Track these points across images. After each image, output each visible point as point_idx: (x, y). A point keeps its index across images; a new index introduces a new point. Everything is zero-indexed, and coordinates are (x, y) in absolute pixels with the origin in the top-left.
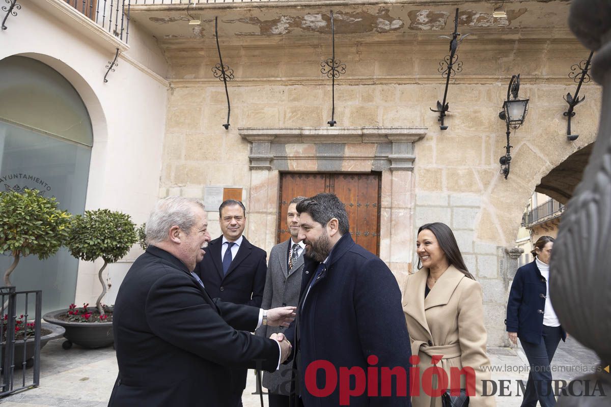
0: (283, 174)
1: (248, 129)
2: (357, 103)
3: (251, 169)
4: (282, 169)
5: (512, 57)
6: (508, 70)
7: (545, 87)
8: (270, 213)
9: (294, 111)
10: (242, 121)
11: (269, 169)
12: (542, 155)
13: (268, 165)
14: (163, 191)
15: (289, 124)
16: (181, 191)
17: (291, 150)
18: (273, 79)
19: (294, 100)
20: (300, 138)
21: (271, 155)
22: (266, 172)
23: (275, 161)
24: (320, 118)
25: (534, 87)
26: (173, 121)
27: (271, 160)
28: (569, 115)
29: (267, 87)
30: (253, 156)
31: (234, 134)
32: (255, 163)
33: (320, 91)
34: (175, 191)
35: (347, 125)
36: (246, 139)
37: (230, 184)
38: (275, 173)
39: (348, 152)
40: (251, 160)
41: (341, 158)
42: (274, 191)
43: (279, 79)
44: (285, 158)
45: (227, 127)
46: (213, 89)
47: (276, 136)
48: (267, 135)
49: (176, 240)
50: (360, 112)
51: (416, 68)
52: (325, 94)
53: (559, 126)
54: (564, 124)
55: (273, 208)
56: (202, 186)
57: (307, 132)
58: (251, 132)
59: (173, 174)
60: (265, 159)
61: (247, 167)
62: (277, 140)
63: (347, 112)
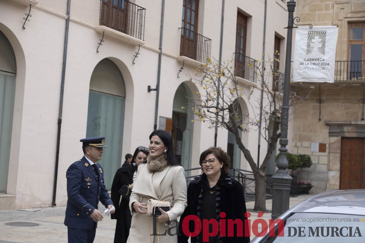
0: (343, 138)
1: (329, 121)
3: (330, 136)
4: (343, 136)
8: (338, 153)
9: (347, 113)
10: (326, 117)
11: (337, 136)
13: (337, 135)
14: (294, 144)
15: (345, 119)
16: (301, 144)
17: (346, 129)
18: (338, 101)
20: (350, 125)
21: (338, 131)
22: (336, 138)
23: (340, 133)
24: (357, 116)
27: (338, 133)
29: (336, 104)
30: (331, 131)
31: (322, 122)
32: (331, 134)
33: (357, 106)
34: (299, 144)
36: (327, 125)
37: (321, 142)
38: (340, 138)
40: (330, 133)
42: (339, 145)
43: (340, 101)
44: (344, 132)
45: (320, 120)
47: (340, 124)
48: (337, 124)
52: (360, 107)
55: (339, 151)
56: (310, 142)
57: (352, 123)
58: (330, 123)
59: (298, 138)
60: (336, 133)
61: (328, 135)
62: (340, 126)
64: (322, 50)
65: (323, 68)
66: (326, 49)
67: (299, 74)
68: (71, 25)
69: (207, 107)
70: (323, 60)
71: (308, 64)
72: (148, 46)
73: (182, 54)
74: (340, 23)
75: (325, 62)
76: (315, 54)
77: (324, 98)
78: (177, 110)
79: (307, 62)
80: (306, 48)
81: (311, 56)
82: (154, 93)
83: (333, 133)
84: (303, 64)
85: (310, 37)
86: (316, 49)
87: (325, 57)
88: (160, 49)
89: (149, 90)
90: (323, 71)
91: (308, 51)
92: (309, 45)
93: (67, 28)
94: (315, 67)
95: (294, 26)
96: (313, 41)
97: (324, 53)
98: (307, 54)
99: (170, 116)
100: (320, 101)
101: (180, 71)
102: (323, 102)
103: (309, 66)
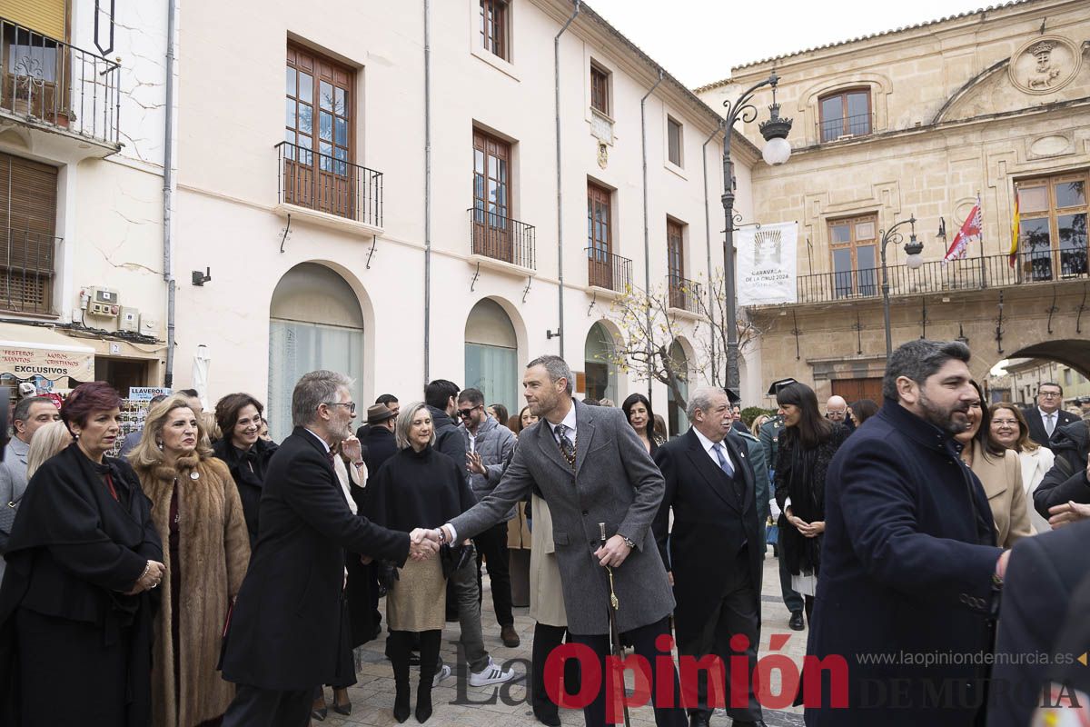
0: (833, 381)
1: (812, 359)
2: (872, 339)
3: (815, 380)
4: (833, 379)
5: (964, 308)
6: (962, 315)
7: (984, 324)
9: (837, 346)
10: (807, 354)
11: (826, 379)
12: (983, 361)
13: (824, 377)
15: (835, 354)
17: (837, 368)
18: (822, 330)
19: (837, 339)
20: (842, 362)
21: (825, 372)
22: (824, 381)
23: (829, 375)
24: (852, 349)
25: (979, 324)
26: (765, 355)
27: (826, 375)
28: (999, 339)
29: (819, 334)
30: (815, 373)
31: (802, 361)
32: (816, 377)
33: (850, 334)
35: (868, 353)
36: (809, 364)
38: (829, 381)
39: (870, 367)
40: (814, 375)
41: (867, 371)
43: (826, 329)
44: (834, 373)
45: (798, 358)
46: (787, 337)
47: (828, 362)
48: (823, 362)
49: (700, 419)
50: (875, 345)
51: (907, 318)
52: (854, 335)
53: (994, 345)
54: (997, 344)
57: (846, 359)
58: (813, 361)
60: (823, 374)
61: (812, 378)
62: (829, 364)
63: (868, 344)
64: (777, 257)
65: (781, 283)
66: (783, 256)
67: (747, 295)
68: (432, 256)
69: (631, 353)
70: (780, 271)
71: (758, 279)
72: (542, 277)
73: (591, 284)
74: (815, 221)
75: (782, 274)
76: (767, 263)
77: (801, 327)
78: (590, 360)
79: (756, 277)
80: (753, 257)
81: (761, 267)
82: (556, 340)
83: (818, 375)
84: (750, 279)
85: (758, 240)
86: (767, 257)
87: (782, 267)
88: (560, 279)
89: (549, 335)
90: (781, 286)
91: (757, 261)
92: (757, 253)
93: (427, 262)
94: (768, 282)
95: (734, 228)
96: (763, 245)
97: (779, 262)
98: (756, 265)
99: (582, 369)
100: (797, 333)
101: (591, 306)
102: (801, 334)
103: (760, 282)
